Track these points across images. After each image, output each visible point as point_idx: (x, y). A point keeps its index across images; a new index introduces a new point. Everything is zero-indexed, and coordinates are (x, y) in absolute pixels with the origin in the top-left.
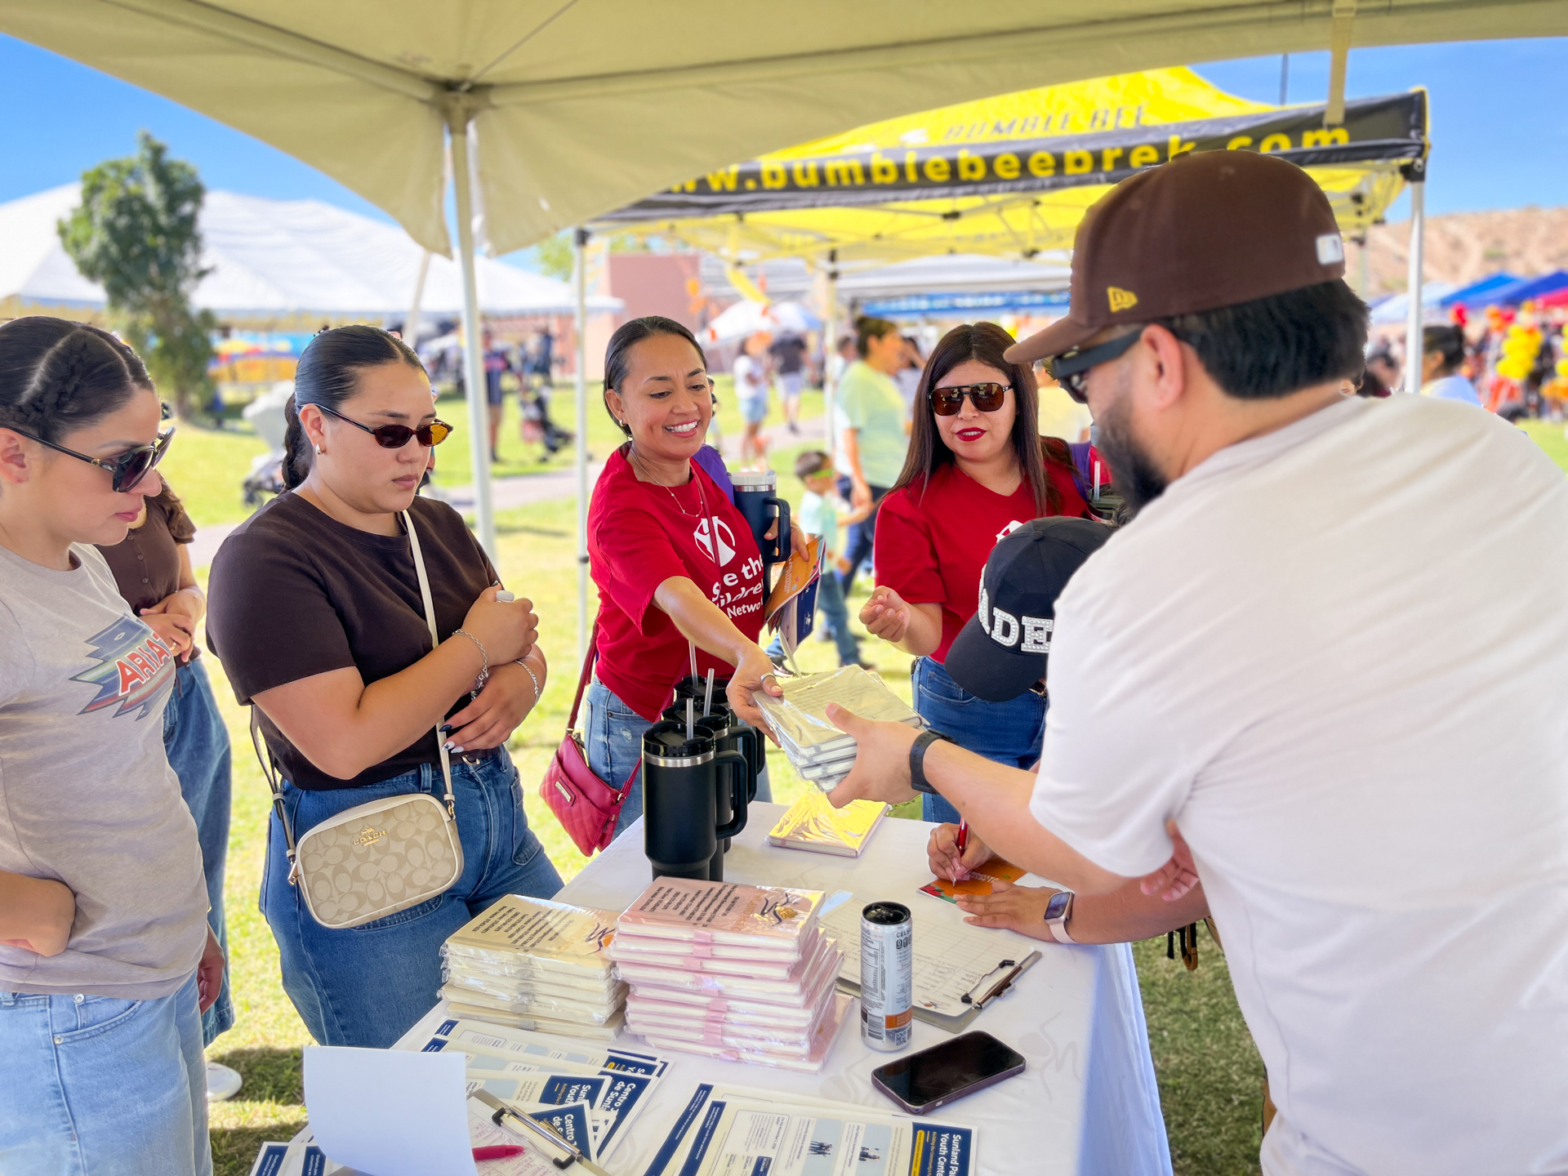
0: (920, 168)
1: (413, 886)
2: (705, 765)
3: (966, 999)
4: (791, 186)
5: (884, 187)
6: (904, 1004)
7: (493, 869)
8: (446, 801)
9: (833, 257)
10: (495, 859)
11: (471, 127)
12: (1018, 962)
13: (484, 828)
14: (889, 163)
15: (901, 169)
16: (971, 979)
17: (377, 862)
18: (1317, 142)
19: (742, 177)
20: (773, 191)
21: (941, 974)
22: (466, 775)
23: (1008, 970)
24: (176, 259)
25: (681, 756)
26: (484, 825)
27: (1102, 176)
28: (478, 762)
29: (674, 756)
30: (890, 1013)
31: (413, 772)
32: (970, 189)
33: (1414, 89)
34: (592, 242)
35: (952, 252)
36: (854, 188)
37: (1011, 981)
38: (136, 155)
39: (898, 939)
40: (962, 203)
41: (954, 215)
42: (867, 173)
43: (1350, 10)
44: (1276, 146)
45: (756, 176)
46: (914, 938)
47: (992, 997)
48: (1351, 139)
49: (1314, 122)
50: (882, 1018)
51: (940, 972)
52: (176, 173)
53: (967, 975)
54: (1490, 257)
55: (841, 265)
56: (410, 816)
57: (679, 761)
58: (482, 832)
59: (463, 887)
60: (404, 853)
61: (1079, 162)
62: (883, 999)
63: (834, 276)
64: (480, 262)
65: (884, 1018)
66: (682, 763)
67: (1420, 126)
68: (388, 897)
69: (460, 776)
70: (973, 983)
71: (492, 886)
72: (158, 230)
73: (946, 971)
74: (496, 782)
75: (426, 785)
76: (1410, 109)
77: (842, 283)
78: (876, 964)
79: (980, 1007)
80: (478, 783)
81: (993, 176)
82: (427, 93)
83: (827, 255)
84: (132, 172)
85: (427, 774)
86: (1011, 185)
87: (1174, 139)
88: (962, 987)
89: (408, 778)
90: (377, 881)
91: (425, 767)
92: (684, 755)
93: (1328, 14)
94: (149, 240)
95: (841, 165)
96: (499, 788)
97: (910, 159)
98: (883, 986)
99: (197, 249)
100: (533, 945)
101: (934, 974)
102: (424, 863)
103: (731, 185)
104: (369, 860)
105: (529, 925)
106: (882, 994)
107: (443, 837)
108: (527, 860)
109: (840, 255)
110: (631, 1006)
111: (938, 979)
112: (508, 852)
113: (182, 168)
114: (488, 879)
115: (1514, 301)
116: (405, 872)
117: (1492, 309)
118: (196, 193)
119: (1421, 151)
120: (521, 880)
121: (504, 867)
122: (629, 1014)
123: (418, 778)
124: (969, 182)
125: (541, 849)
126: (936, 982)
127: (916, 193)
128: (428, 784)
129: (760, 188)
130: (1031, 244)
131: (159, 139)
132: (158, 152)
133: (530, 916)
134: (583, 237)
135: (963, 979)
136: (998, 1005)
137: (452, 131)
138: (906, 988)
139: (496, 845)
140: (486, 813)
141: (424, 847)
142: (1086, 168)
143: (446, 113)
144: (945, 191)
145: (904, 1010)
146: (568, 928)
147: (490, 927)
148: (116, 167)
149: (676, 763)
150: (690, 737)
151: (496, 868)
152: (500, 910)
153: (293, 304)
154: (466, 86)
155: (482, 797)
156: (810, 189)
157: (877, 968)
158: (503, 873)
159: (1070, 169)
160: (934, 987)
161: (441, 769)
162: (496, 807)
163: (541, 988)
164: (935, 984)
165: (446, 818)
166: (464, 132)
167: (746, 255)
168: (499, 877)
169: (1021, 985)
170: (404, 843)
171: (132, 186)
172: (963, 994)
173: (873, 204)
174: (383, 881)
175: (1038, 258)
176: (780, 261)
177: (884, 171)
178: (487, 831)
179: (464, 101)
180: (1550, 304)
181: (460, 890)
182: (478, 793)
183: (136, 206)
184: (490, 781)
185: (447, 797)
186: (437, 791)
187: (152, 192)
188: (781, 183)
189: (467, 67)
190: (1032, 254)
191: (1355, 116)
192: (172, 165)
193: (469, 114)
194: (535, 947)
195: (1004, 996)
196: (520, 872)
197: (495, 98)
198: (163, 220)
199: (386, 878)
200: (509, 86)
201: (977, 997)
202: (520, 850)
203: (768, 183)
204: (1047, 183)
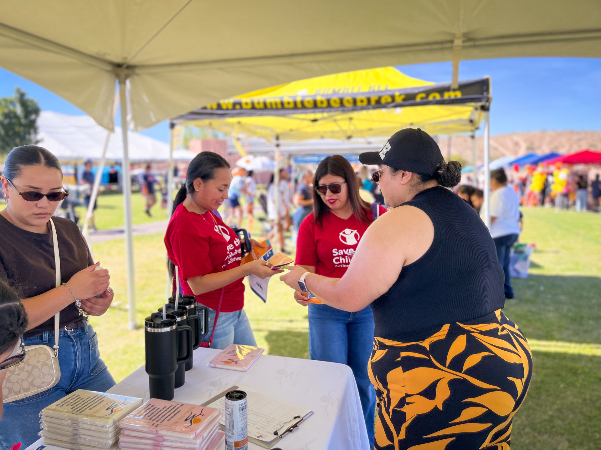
0: (302, 102)
1: (33, 386)
2: (171, 331)
3: (276, 433)
4: (253, 108)
5: (288, 109)
6: (243, 436)
7: (78, 377)
8: (55, 348)
9: (277, 138)
10: (80, 372)
11: (128, 83)
12: (302, 416)
13: (74, 359)
14: (291, 100)
15: (295, 103)
16: (280, 424)
17: (18, 375)
18: (449, 96)
19: (234, 104)
20: (246, 109)
21: (268, 422)
22: (67, 336)
23: (298, 420)
24: (27, 137)
25: (161, 327)
26: (73, 357)
27: (370, 107)
28: (73, 330)
29: (158, 327)
30: (236, 441)
31: (40, 334)
32: (321, 110)
33: (485, 77)
34: (177, 128)
35: (322, 137)
36: (277, 109)
37: (297, 425)
38: (13, 96)
39: (240, 407)
40: (318, 116)
41: (315, 120)
42: (282, 103)
43: (459, 46)
44: (434, 97)
45: (240, 104)
46: (248, 406)
47: (288, 432)
48: (463, 94)
49: (448, 89)
50: (233, 443)
51: (268, 421)
52: (29, 103)
53: (279, 422)
54: (529, 148)
55: (281, 142)
56: (35, 355)
57: (160, 329)
58: (72, 361)
59: (63, 385)
60: (31, 371)
61: (362, 101)
62: (233, 434)
63: (278, 145)
64: (130, 135)
65: (234, 443)
66: (161, 330)
67: (487, 90)
68: (22, 390)
69: (63, 336)
70: (281, 426)
71: (79, 385)
72: (21, 125)
73: (270, 420)
74: (81, 339)
75: (45, 340)
76: (483, 85)
77: (282, 148)
78: (230, 418)
79: (281, 437)
80: (71, 339)
81: (329, 106)
82: (109, 68)
83: (275, 137)
84: (12, 103)
85: (46, 335)
86: (336, 109)
87: (397, 94)
88: (275, 428)
89: (37, 337)
90: (18, 382)
91: (45, 333)
92: (162, 327)
93: (451, 48)
94: (17, 129)
95: (273, 100)
96: (82, 342)
97: (299, 99)
98: (233, 428)
99: (36, 132)
100: (81, 412)
101: (265, 422)
102: (40, 375)
103: (230, 107)
104: (15, 373)
105: (83, 403)
106: (233, 432)
107: (50, 365)
108: (97, 373)
109: (281, 137)
110: (122, 439)
111: (266, 424)
112: (86, 370)
113: (32, 101)
114: (77, 381)
115: (535, 163)
116: (30, 380)
117: (528, 166)
118: (37, 111)
119: (488, 100)
120: (94, 382)
121: (84, 376)
122: (121, 443)
123: (41, 338)
124: (321, 108)
125: (105, 369)
126: (265, 426)
127: (300, 111)
128: (46, 339)
129: (241, 108)
130: (349, 134)
131: (23, 90)
132: (22, 95)
133: (85, 399)
134: (172, 126)
135: (277, 424)
136: (290, 435)
137: (120, 83)
138: (244, 429)
139: (80, 366)
140: (75, 352)
141: (40, 369)
142: (365, 103)
143: (117, 76)
144: (311, 110)
145: (243, 439)
146: (100, 404)
147: (65, 404)
148: (6, 100)
149: (158, 330)
150: (164, 319)
151: (81, 376)
152: (72, 396)
153: (75, 155)
154: (125, 66)
155: (73, 345)
156: (260, 109)
157: (230, 420)
158: (85, 379)
159: (359, 104)
160: (264, 428)
161: (54, 333)
162: (80, 350)
163: (81, 431)
164: (264, 426)
165: (52, 355)
166: (124, 83)
167: (241, 136)
168: (83, 380)
169: (300, 426)
170: (31, 366)
171: (11, 108)
172: (275, 431)
173: (284, 115)
174: (20, 383)
175: (352, 140)
176: (254, 139)
177: (289, 103)
178: (75, 360)
179: (124, 72)
180: (549, 164)
181: (61, 386)
182: (71, 343)
183: (12, 115)
184: (78, 338)
185: (55, 347)
186: (50, 343)
187: (19, 110)
188: (249, 106)
189: (126, 58)
190: (349, 138)
191: (463, 87)
192: (27, 101)
193: (127, 77)
194: (82, 413)
195: (293, 432)
196: (93, 379)
197: (138, 71)
198: (23, 121)
199: (22, 382)
200: (143, 67)
201: (280, 433)
202: (94, 369)
203: (244, 106)
204: (351, 109)
